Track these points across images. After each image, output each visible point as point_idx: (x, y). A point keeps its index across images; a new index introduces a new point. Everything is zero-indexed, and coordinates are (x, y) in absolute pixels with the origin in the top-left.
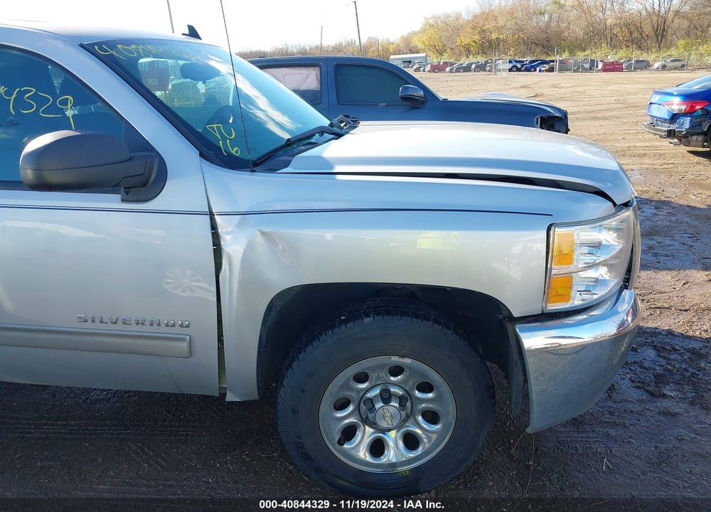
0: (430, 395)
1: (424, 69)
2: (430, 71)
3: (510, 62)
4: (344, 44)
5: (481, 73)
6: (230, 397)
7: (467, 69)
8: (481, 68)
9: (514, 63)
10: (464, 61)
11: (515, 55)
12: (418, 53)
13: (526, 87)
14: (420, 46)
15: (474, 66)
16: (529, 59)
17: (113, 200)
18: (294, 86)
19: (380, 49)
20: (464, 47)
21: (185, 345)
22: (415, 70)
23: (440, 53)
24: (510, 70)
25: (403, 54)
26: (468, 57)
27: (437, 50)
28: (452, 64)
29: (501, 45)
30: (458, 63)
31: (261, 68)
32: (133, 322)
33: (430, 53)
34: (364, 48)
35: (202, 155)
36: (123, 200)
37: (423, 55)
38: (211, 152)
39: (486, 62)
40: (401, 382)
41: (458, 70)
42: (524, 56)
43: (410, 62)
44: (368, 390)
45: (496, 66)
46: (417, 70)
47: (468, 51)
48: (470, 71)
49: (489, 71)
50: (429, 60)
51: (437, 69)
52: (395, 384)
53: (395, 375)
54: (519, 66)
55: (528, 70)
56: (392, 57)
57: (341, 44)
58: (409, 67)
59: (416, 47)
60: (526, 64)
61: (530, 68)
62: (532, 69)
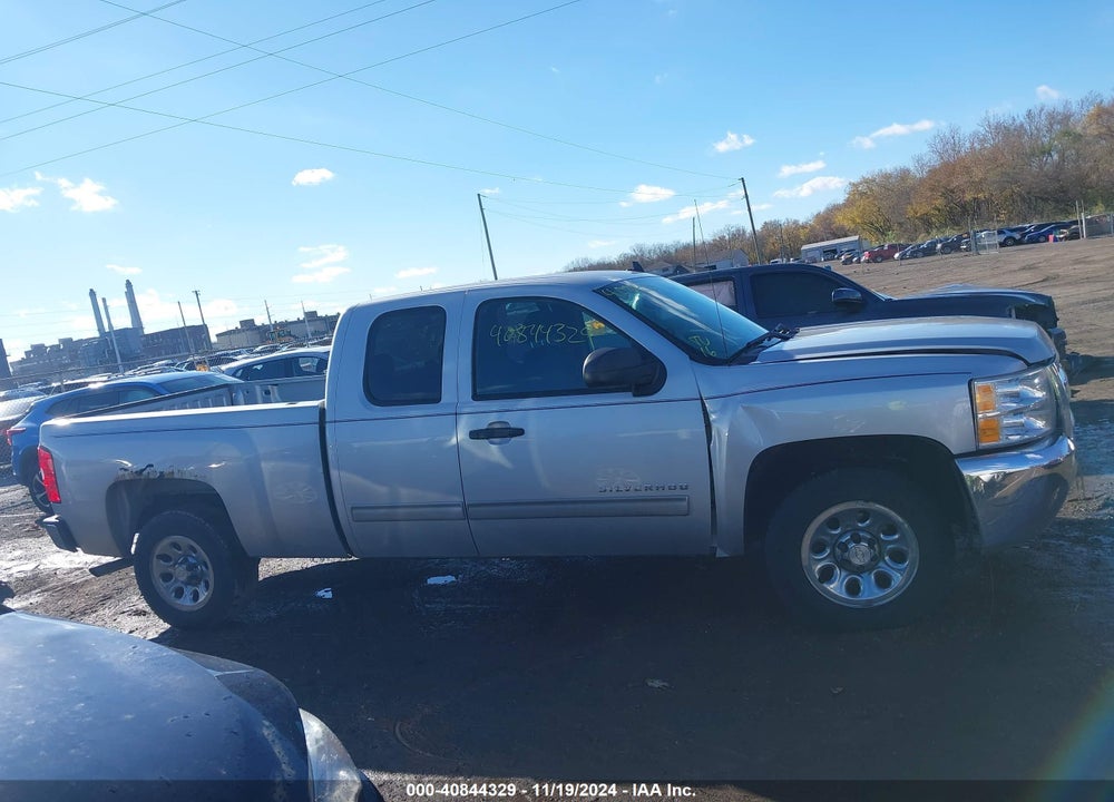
0: (897, 537)
1: (859, 259)
2: (868, 262)
3: (1000, 232)
4: (727, 237)
5: (954, 255)
6: (720, 553)
7: (930, 251)
8: (952, 247)
9: (1009, 234)
10: (924, 240)
11: (1010, 219)
12: (845, 236)
13: (1030, 269)
14: (848, 225)
15: (939, 246)
16: (1036, 223)
17: (628, 397)
18: (726, 302)
19: (785, 237)
20: (920, 218)
21: (685, 503)
22: (845, 263)
23: (882, 232)
24: (1002, 245)
25: (823, 240)
26: (929, 233)
27: (877, 229)
28: (902, 247)
29: (984, 208)
30: (914, 244)
31: (687, 285)
32: (643, 489)
33: (866, 235)
34: (758, 240)
35: (691, 358)
36: (635, 396)
37: (856, 238)
38: (697, 356)
39: (960, 238)
40: (868, 526)
41: (914, 255)
42: (1025, 221)
43: (835, 251)
44: (841, 535)
45: (977, 241)
46: (848, 262)
47: (927, 223)
48: (935, 254)
49: (966, 250)
50: (865, 245)
51: (879, 256)
52: (862, 530)
53: (863, 521)
54: (1017, 236)
55: (1034, 240)
56: (804, 247)
57: (722, 238)
58: (833, 259)
59: (843, 228)
60: (1030, 232)
61: (1039, 237)
62: (1042, 239)
